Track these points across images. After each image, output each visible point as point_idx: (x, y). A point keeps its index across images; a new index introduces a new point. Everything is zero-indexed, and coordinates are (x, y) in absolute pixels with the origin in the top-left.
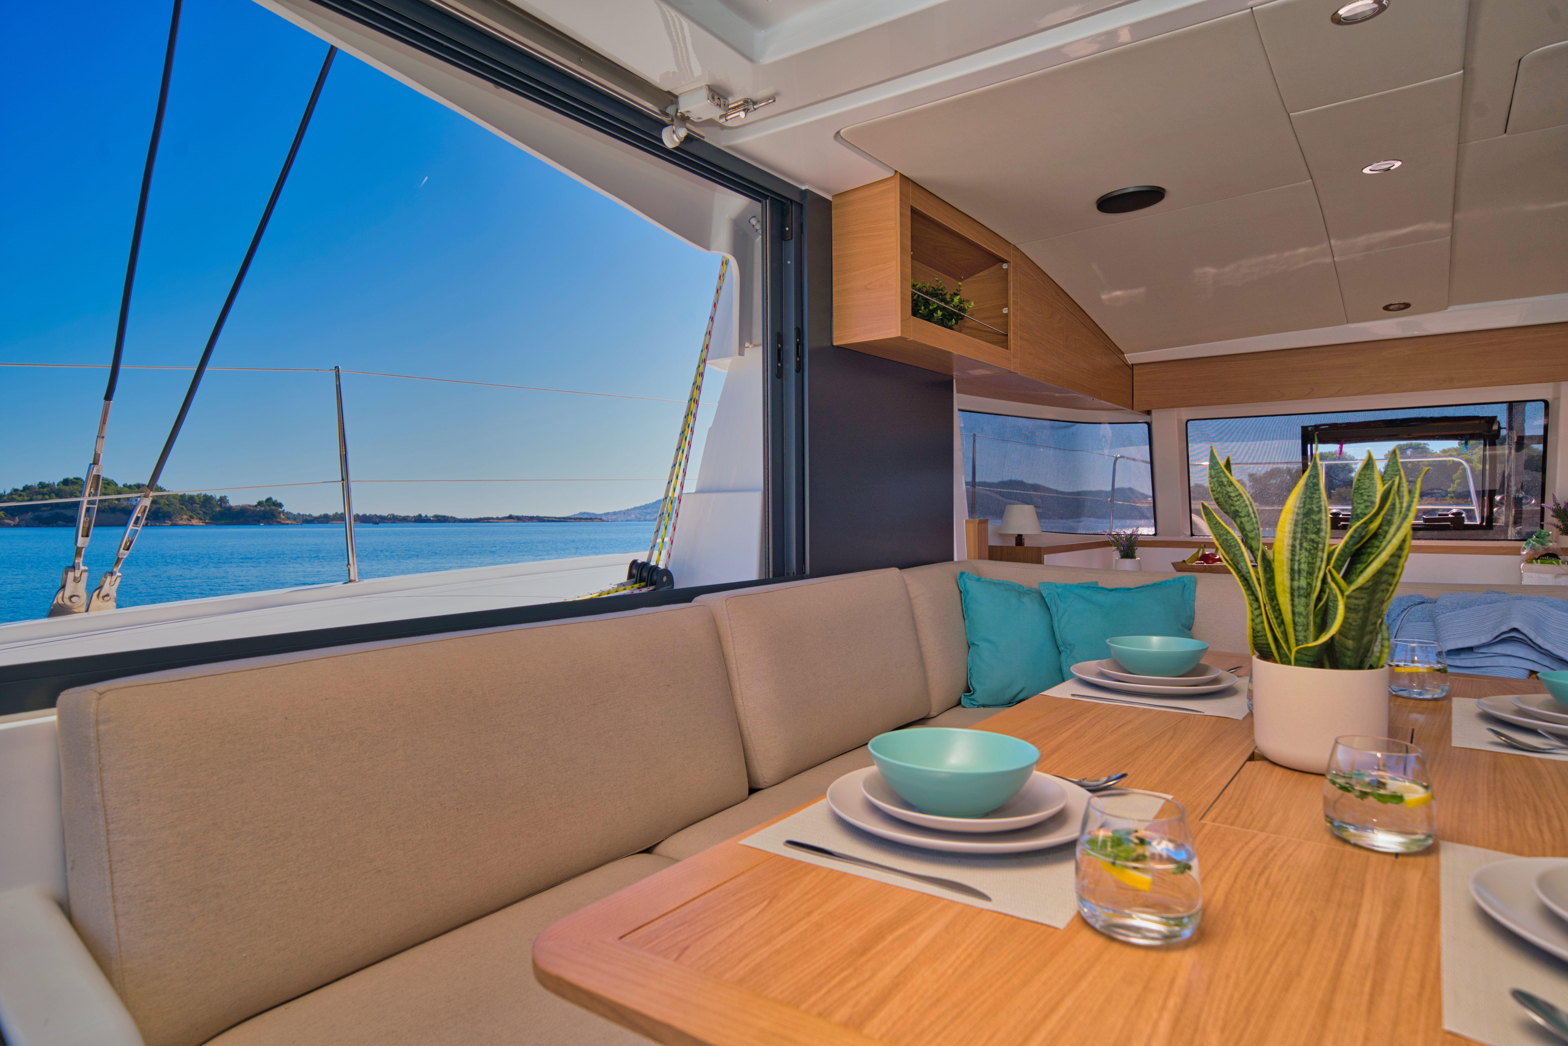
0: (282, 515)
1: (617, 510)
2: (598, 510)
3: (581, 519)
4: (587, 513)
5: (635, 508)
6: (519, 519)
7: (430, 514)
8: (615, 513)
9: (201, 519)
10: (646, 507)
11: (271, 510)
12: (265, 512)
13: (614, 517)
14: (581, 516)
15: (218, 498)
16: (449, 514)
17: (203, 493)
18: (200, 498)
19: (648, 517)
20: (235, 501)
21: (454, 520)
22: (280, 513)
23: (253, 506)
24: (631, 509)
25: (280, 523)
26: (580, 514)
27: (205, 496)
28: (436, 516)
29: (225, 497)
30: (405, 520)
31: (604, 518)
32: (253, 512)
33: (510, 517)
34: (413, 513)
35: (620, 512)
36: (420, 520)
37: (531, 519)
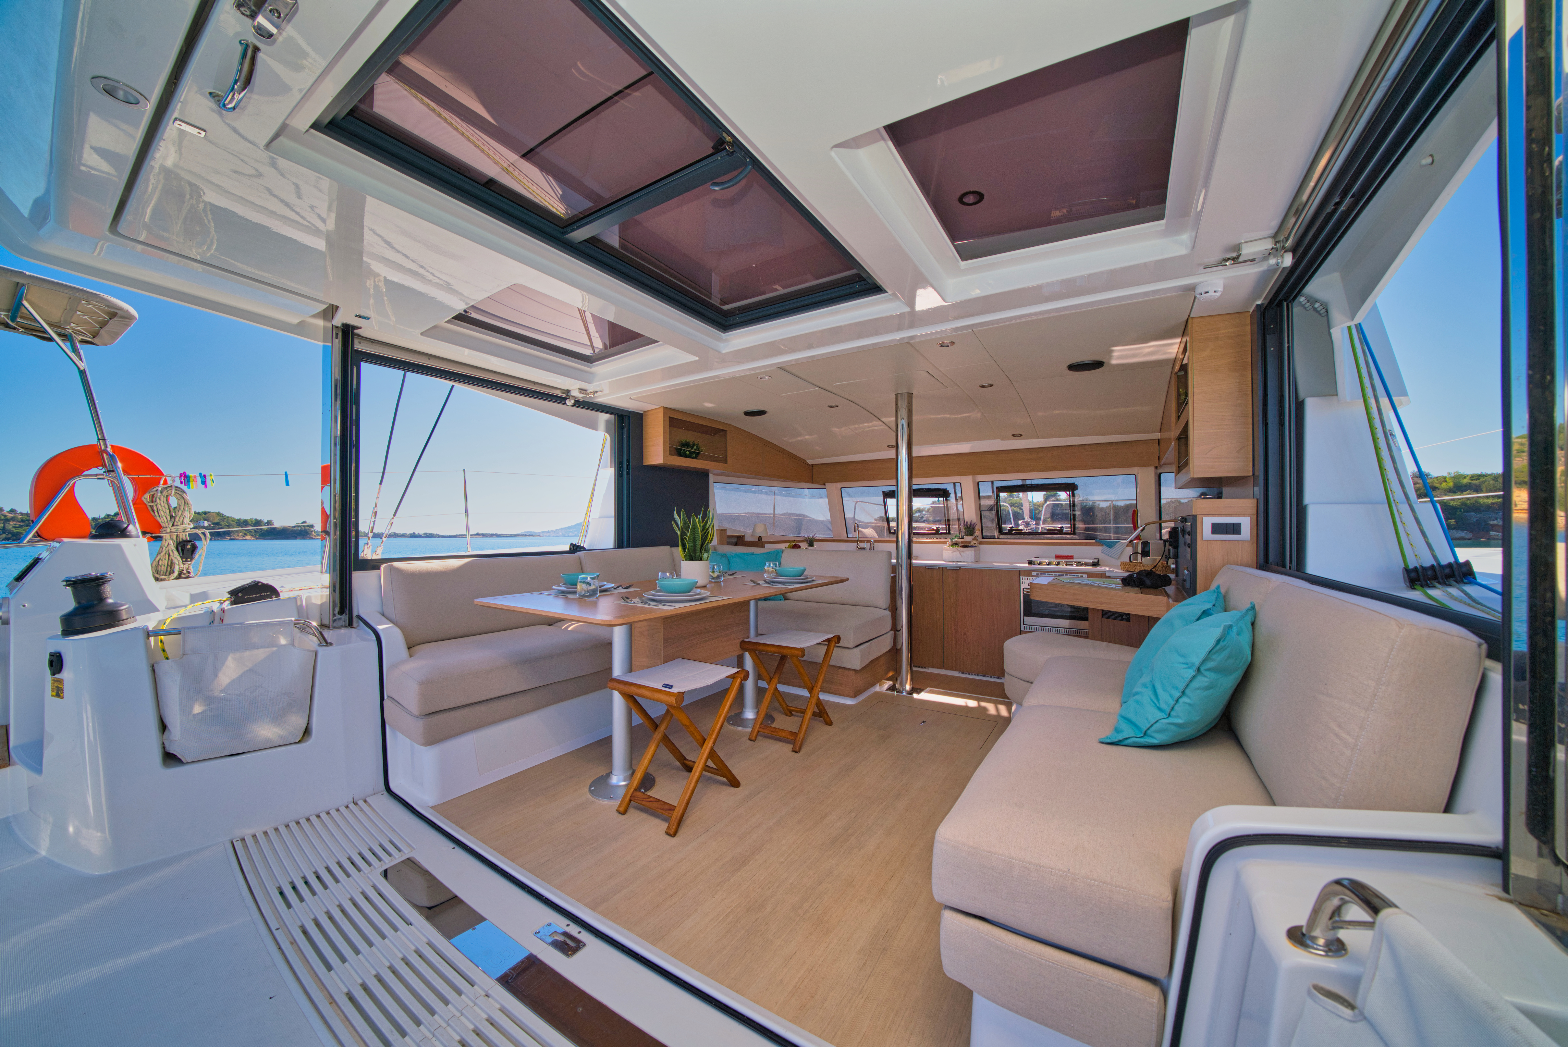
0: (313, 533)
1: (550, 530)
2: (537, 530)
3: (526, 535)
4: (530, 532)
5: (562, 529)
6: (483, 535)
7: (421, 532)
8: (549, 532)
9: (252, 536)
10: (569, 528)
11: (305, 529)
12: (301, 531)
13: (548, 534)
14: (526, 534)
15: (266, 521)
16: (434, 532)
17: (255, 518)
18: (252, 521)
19: (570, 534)
20: (278, 524)
21: (439, 536)
22: (312, 531)
23: (292, 527)
24: (559, 529)
25: (312, 538)
26: (525, 532)
27: (256, 520)
28: (425, 534)
29: (271, 520)
30: (403, 536)
31: (541, 535)
32: (292, 530)
33: (478, 534)
34: (409, 532)
35: (552, 531)
36: (413, 536)
37: (492, 535)
